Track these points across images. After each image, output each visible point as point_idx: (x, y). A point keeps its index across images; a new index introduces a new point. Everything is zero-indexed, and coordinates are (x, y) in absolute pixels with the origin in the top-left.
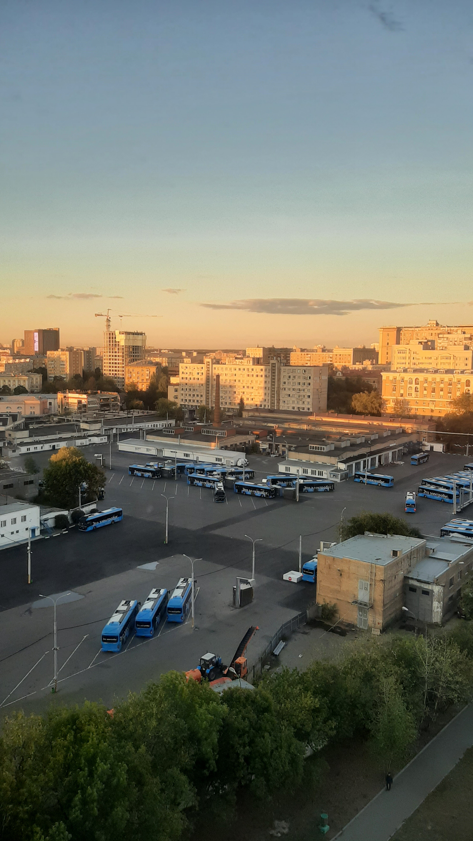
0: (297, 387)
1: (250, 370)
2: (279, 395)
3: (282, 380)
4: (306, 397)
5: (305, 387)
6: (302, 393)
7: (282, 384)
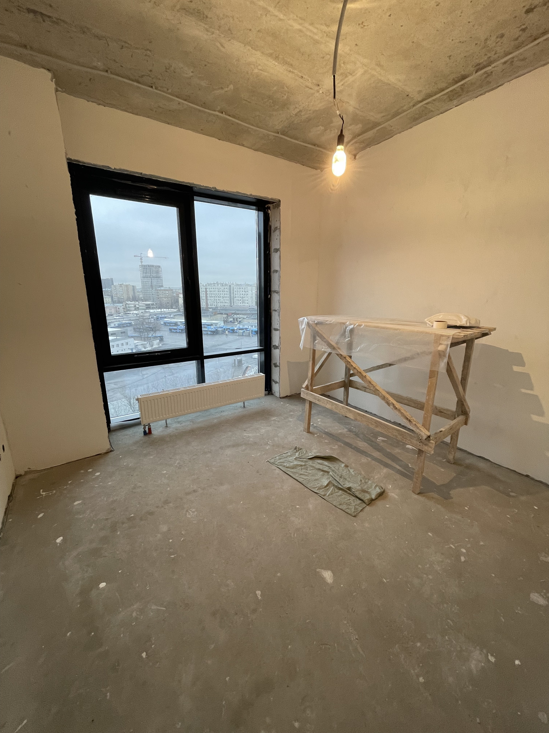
0: (241, 296)
1: (219, 289)
2: (233, 300)
3: (235, 293)
4: (246, 300)
5: (245, 296)
6: (244, 299)
7: (234, 295)
